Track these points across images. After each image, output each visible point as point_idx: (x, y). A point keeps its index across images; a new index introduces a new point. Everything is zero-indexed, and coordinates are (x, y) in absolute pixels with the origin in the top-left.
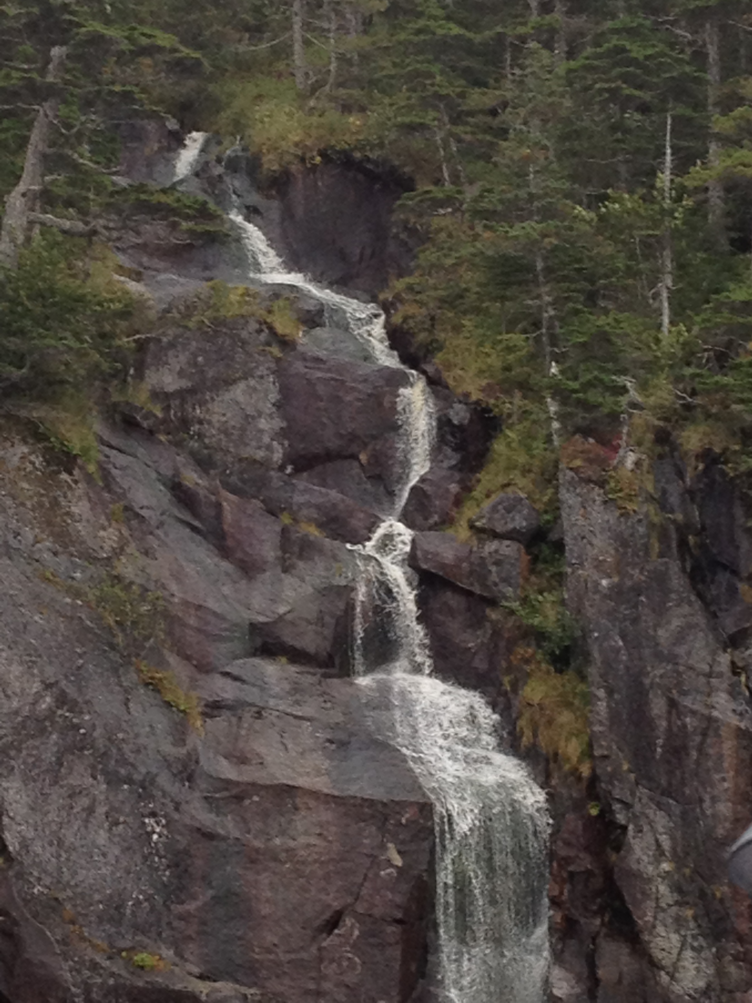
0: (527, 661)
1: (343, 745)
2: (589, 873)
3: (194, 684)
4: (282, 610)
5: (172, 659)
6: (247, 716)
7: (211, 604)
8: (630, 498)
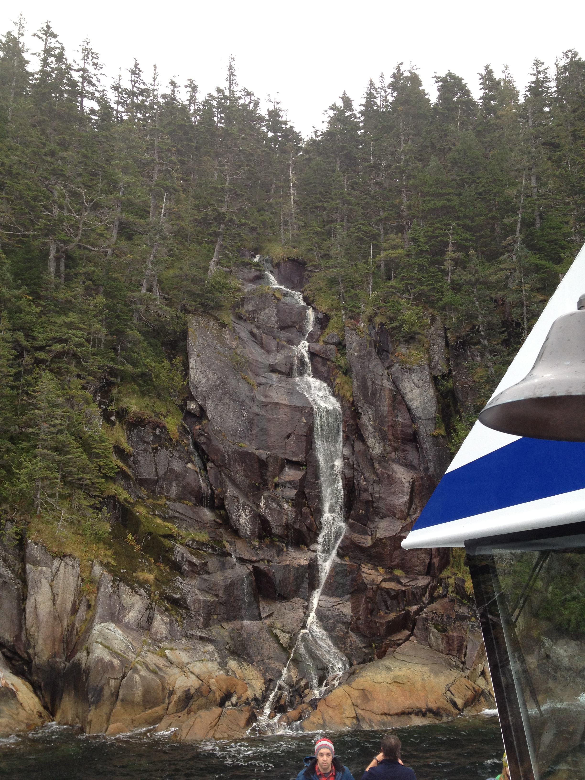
0: (337, 373)
1: (292, 393)
2: (352, 425)
3: (255, 379)
4: (277, 361)
5: (250, 373)
6: (268, 386)
7: (259, 360)
8: (362, 333)
